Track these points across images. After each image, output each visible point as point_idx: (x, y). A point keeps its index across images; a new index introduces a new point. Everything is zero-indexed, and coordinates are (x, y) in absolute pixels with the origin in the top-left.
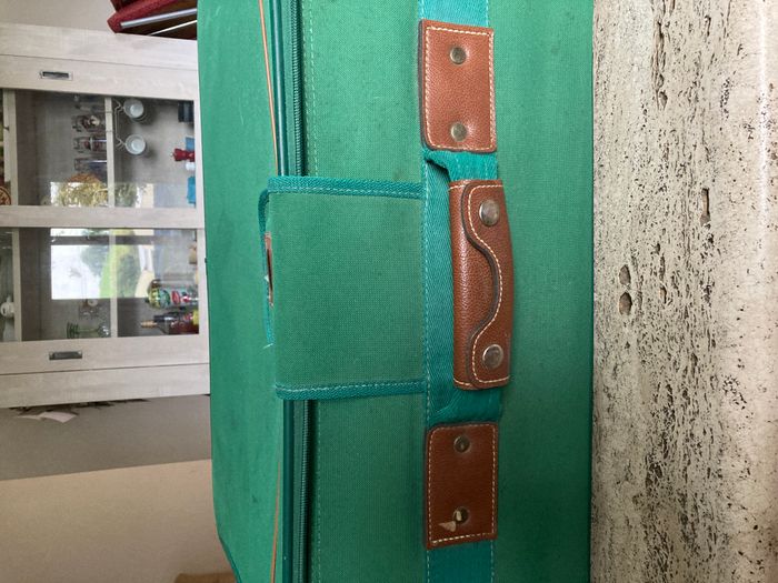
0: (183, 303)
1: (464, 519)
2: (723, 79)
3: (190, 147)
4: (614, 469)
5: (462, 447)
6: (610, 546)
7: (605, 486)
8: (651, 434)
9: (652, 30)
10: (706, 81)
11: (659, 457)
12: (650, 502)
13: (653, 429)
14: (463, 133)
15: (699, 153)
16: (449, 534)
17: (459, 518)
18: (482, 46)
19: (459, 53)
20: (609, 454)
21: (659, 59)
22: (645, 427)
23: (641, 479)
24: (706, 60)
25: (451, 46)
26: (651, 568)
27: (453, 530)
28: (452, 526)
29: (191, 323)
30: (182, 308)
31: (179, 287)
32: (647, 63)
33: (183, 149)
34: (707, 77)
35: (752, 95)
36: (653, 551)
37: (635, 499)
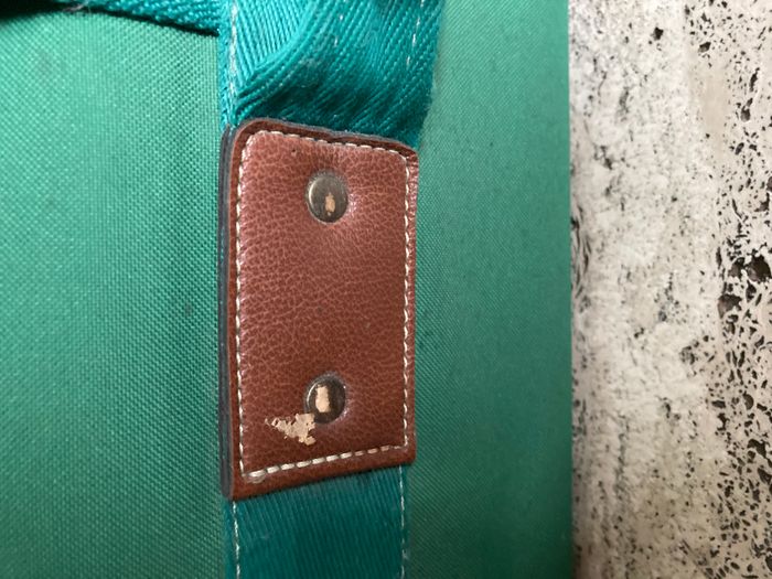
1: (336, 407)
4: (627, 311)
5: (330, 205)
6: (619, 472)
7: (601, 356)
8: (735, 194)
12: (728, 348)
13: (740, 179)
16: (294, 450)
17: (322, 404)
20: (613, 282)
22: (712, 188)
26: (738, 492)
27: (304, 438)
28: (301, 428)
36: (742, 453)
37: (689, 355)
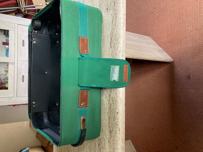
0: (3, 82)
2: (117, 46)
3: (7, 42)
5: (84, 93)
9: (110, 38)
10: (116, 46)
11: (110, 93)
14: (84, 51)
15: (115, 55)
16: (82, 105)
17: (83, 103)
18: (87, 40)
19: (84, 41)
21: (111, 42)
23: (108, 97)
24: (116, 43)
25: (83, 40)
29: (5, 87)
30: (2, 83)
31: (3, 78)
32: (109, 42)
33: (5, 42)
34: (116, 45)
35: (120, 48)
